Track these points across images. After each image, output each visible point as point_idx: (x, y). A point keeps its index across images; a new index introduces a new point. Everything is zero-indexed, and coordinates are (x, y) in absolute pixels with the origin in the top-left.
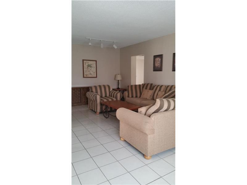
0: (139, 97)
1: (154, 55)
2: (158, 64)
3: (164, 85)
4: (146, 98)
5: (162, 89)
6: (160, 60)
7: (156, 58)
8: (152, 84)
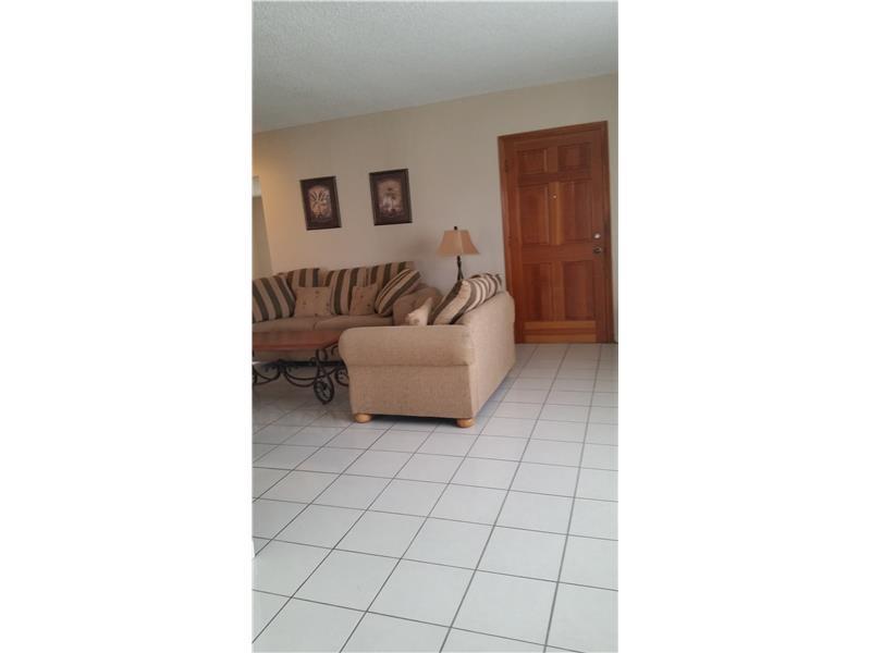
0: (288, 314)
1: (303, 178)
2: (322, 207)
3: (363, 268)
4: (316, 315)
5: (361, 278)
6: (327, 193)
7: (310, 187)
8: (316, 271)
